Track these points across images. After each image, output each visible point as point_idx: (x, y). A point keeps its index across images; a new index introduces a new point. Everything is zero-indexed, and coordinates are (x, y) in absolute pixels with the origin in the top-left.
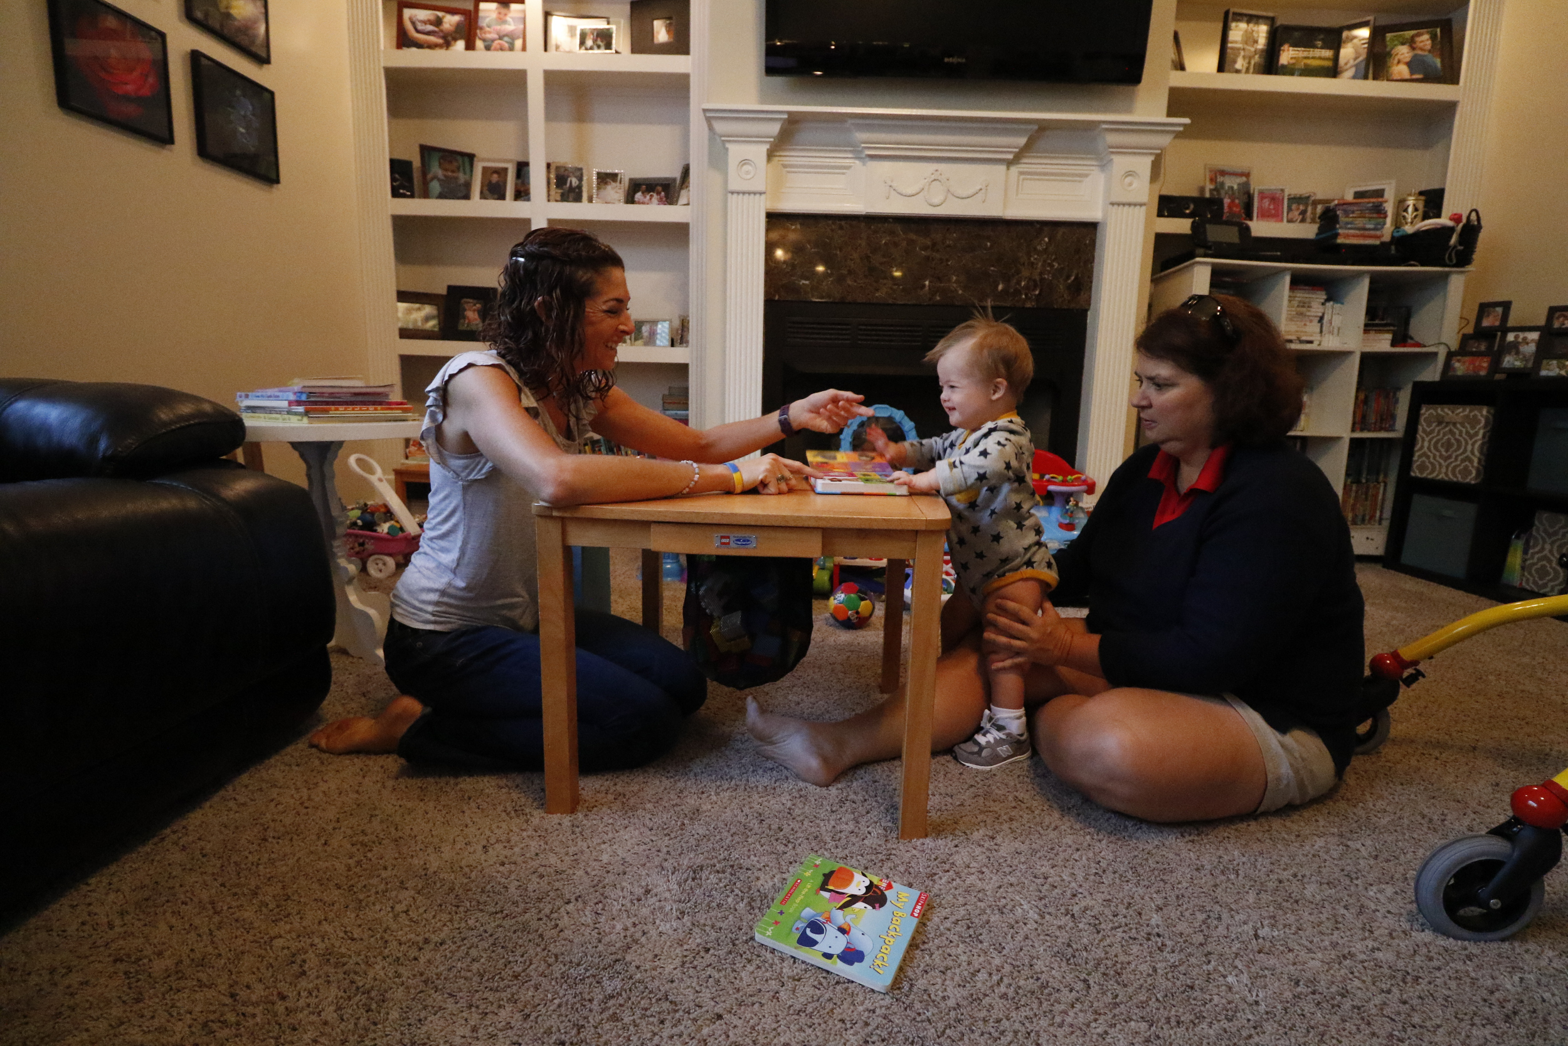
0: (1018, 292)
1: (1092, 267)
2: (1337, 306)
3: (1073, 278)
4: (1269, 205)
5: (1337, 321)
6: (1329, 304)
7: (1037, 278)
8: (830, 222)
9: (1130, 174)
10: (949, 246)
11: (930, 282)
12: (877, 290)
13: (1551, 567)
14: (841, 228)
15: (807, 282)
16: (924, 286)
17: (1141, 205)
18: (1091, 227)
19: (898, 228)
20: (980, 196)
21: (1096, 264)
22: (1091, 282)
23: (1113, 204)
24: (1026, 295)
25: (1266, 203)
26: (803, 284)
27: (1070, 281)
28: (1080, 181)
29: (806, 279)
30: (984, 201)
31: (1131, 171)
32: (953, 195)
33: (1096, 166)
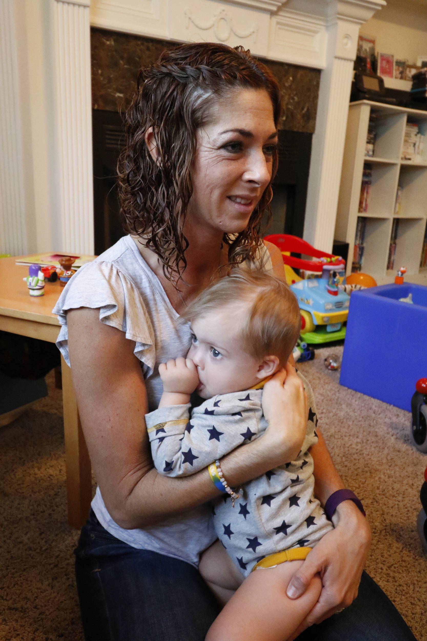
1: (317, 103)
2: (422, 137)
3: (306, 110)
4: (386, 65)
5: (422, 146)
6: (419, 135)
15: (121, 95)
17: (351, 60)
18: (317, 72)
20: (253, 37)
21: (319, 101)
22: (316, 114)
23: (337, 58)
25: (384, 63)
26: (119, 97)
27: (304, 112)
28: (313, 36)
29: (120, 92)
30: (255, 43)
31: (348, 35)
32: (235, 34)
33: (323, 25)
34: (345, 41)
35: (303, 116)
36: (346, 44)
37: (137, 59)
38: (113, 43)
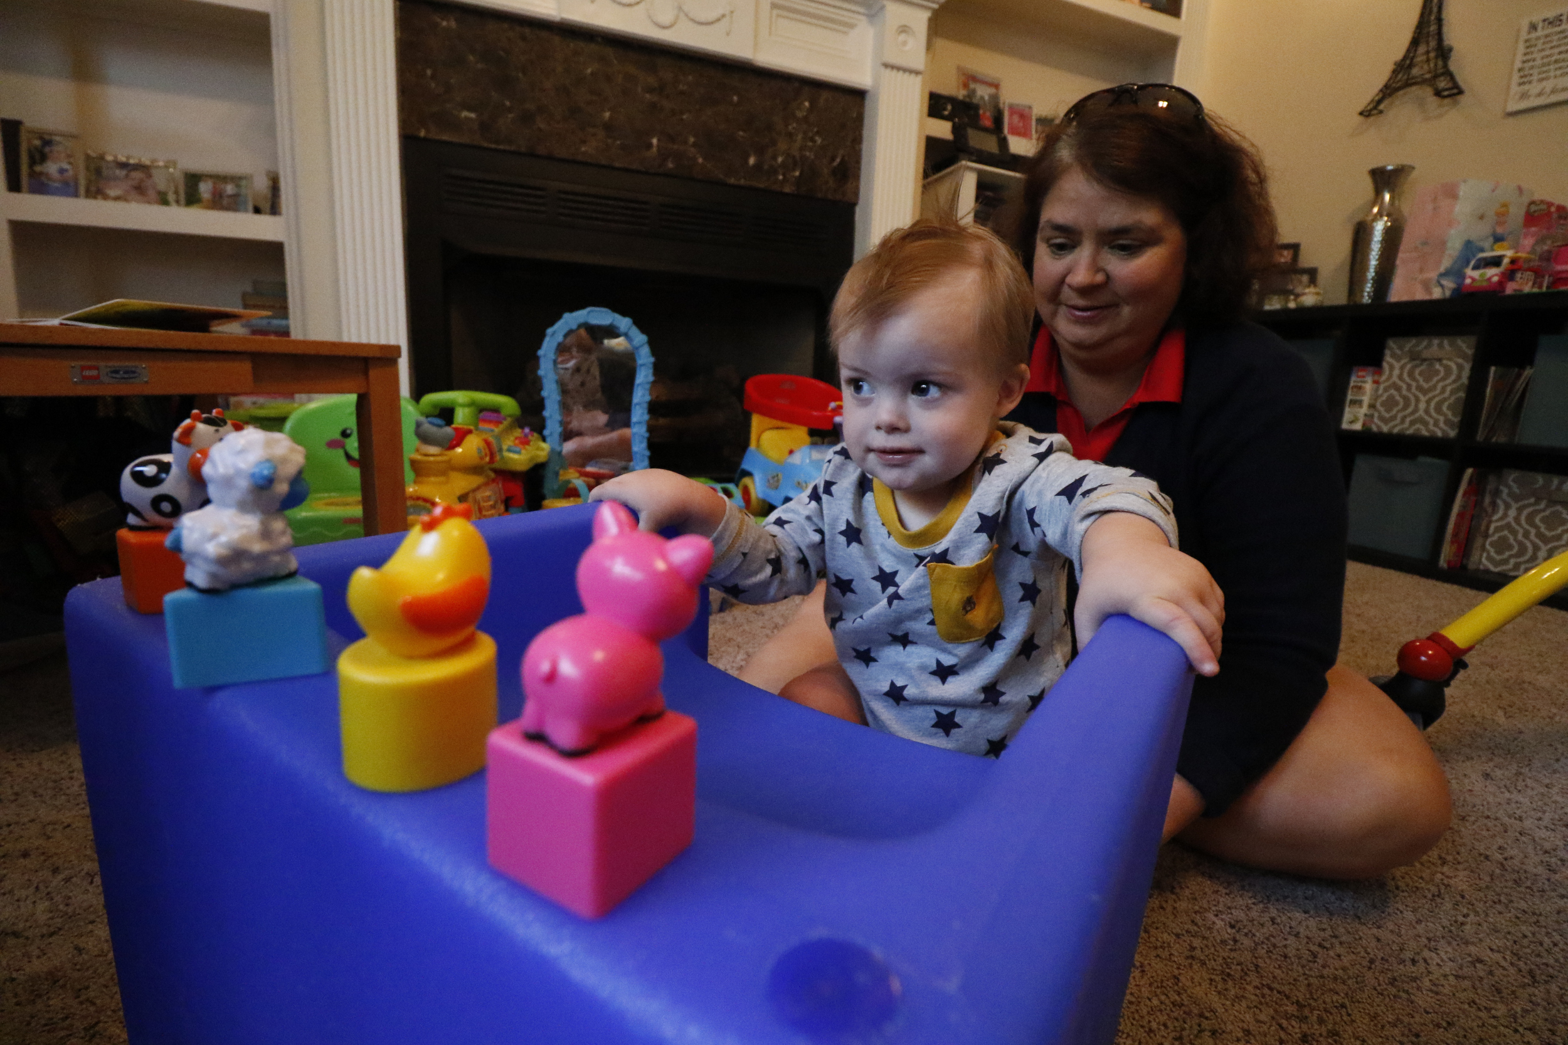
0: (773, 171)
1: (860, 150)
3: (838, 160)
4: (1019, 122)
7: (797, 154)
8: (506, 26)
9: (904, 29)
10: (682, 93)
11: (659, 140)
12: (584, 142)
13: (1515, 540)
14: (524, 38)
15: (473, 115)
16: (650, 146)
17: (917, 73)
18: (858, 96)
19: (609, 52)
20: (724, 24)
21: (865, 146)
22: (859, 169)
23: (886, 66)
24: (784, 175)
25: (1016, 119)
26: (466, 118)
27: (835, 164)
28: (845, 33)
29: (470, 109)
30: (728, 34)
31: (905, 26)
32: (686, 15)
33: (864, 14)
34: (902, 37)
35: (834, 172)
36: (905, 43)
37: (502, 53)
38: (453, 24)
